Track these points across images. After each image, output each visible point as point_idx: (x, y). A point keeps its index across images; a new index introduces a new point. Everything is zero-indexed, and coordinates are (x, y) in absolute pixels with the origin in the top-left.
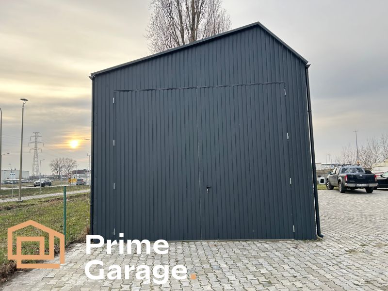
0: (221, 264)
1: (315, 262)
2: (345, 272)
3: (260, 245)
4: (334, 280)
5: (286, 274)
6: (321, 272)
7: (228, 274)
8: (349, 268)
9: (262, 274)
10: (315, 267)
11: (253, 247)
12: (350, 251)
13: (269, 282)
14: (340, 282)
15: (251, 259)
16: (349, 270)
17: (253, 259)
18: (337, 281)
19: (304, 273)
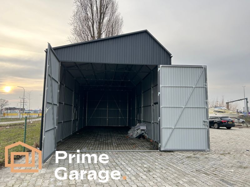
0: (122, 163)
1: (171, 162)
2: (186, 166)
3: (141, 153)
4: (181, 169)
5: (157, 167)
6: (175, 166)
7: (127, 167)
8: (188, 165)
9: (145, 167)
10: (171, 164)
11: (138, 154)
12: (188, 157)
13: (149, 171)
14: (184, 170)
15: (138, 160)
16: (188, 166)
17: (139, 160)
18: (182, 170)
19: (166, 167)
